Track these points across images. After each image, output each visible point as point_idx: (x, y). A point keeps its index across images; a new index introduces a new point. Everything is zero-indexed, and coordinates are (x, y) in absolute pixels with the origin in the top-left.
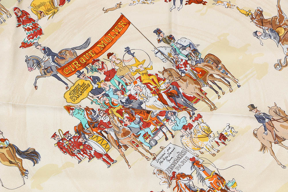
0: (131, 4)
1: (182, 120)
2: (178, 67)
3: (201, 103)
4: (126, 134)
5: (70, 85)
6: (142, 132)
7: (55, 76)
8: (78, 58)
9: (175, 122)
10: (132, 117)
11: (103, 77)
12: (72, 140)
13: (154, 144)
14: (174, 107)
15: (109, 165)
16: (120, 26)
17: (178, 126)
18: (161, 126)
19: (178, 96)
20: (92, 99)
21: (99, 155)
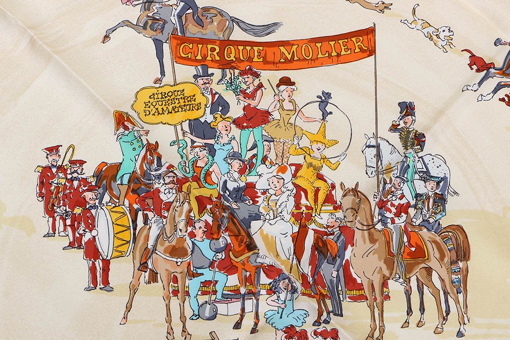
0: (406, 22)
1: (297, 313)
2: (382, 205)
3: (362, 306)
4: (177, 251)
5: (168, 79)
6: (208, 275)
7: (158, 44)
8: (226, 43)
9: (283, 306)
10: (215, 229)
11: (236, 110)
12: (76, 183)
13: (207, 314)
14: (304, 277)
15: (92, 286)
16: (350, 45)
17: (281, 318)
18: (250, 293)
19: (333, 261)
20: (181, 137)
21: (92, 251)
